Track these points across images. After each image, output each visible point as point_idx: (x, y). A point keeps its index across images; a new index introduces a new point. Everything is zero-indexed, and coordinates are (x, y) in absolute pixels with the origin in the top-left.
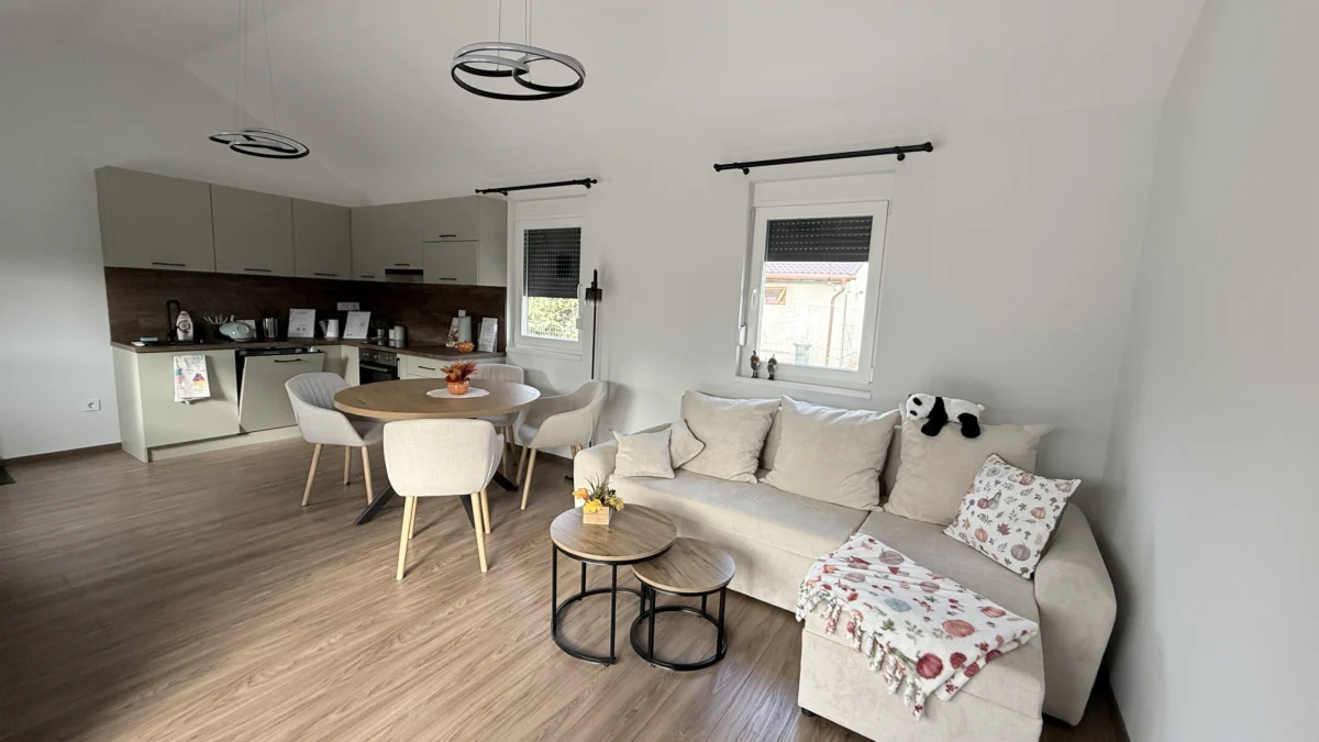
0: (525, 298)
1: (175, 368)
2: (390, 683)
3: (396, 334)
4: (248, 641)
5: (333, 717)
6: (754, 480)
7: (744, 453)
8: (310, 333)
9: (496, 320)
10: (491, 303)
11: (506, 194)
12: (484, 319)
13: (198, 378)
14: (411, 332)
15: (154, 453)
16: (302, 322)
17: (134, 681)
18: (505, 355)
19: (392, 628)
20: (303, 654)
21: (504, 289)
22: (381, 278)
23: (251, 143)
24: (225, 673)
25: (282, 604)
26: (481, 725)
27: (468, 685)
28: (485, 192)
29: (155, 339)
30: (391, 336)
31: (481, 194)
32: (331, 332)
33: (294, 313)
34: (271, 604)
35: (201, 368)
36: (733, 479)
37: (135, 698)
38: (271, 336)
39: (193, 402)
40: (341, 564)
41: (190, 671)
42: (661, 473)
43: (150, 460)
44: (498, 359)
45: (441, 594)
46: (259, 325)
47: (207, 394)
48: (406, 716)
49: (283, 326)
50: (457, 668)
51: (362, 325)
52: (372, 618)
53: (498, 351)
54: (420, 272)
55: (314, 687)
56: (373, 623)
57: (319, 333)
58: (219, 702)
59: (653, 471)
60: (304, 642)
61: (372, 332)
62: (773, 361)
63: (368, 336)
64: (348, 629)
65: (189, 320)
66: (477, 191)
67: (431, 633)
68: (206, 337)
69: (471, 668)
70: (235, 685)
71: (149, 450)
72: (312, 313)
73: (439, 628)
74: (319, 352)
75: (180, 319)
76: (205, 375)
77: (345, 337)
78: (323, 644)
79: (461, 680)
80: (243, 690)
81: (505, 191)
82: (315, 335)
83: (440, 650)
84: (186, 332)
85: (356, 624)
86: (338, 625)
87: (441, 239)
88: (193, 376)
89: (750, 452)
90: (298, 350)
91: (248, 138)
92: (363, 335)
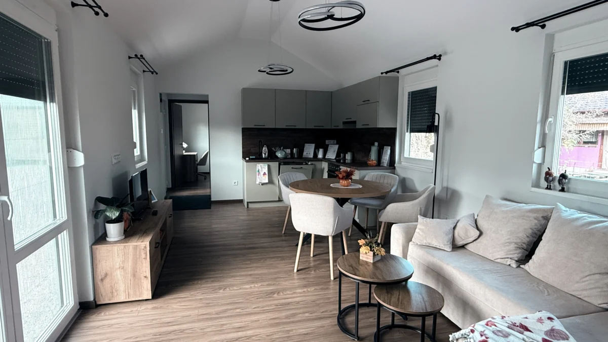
0: (407, 134)
1: (257, 169)
2: (263, 307)
3: (348, 157)
4: (233, 276)
5: (238, 310)
6: (514, 265)
7: (510, 243)
8: (311, 156)
9: (390, 147)
10: (388, 137)
11: (398, 72)
12: (385, 147)
13: (265, 174)
14: (355, 155)
15: (249, 204)
16: (309, 150)
17: (198, 277)
18: (394, 168)
19: (277, 289)
20: (244, 287)
21: (395, 129)
22: (341, 127)
23: (272, 70)
24: (221, 284)
25: (251, 267)
26: (281, 336)
27: (289, 320)
28: (386, 73)
29: (254, 157)
30: (347, 158)
31: (384, 74)
32: (320, 156)
33: (307, 145)
34: (248, 266)
35: (266, 170)
36: (498, 261)
37: (196, 282)
38: (296, 156)
39: (263, 184)
40: (279, 259)
41: (213, 279)
42: (442, 246)
43: (248, 207)
44: (389, 171)
45: (307, 283)
46: (292, 151)
47: (267, 181)
48: (259, 321)
49: (301, 152)
50: (288, 313)
51: (334, 151)
52: (275, 282)
53: (390, 166)
54: (355, 122)
55: (240, 298)
56: (274, 284)
57: (315, 155)
58: (213, 292)
59: (435, 243)
60: (247, 283)
61: (338, 155)
62: (563, 176)
63: (336, 157)
64: (265, 283)
65: (266, 149)
66: (382, 73)
67: (291, 296)
68: (272, 157)
69: (294, 315)
70: (220, 289)
71: (248, 203)
72: (313, 145)
73: (295, 295)
74: (312, 164)
75: (264, 149)
76: (267, 173)
77: (326, 157)
78: (252, 286)
79: (287, 317)
80: (221, 291)
81: (397, 70)
82: (314, 156)
83: (288, 304)
84: (265, 154)
85: (267, 283)
86: (262, 281)
87: (363, 103)
88: (263, 173)
89: (516, 243)
90: (304, 164)
91: (271, 68)
92: (334, 157)
